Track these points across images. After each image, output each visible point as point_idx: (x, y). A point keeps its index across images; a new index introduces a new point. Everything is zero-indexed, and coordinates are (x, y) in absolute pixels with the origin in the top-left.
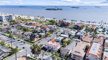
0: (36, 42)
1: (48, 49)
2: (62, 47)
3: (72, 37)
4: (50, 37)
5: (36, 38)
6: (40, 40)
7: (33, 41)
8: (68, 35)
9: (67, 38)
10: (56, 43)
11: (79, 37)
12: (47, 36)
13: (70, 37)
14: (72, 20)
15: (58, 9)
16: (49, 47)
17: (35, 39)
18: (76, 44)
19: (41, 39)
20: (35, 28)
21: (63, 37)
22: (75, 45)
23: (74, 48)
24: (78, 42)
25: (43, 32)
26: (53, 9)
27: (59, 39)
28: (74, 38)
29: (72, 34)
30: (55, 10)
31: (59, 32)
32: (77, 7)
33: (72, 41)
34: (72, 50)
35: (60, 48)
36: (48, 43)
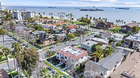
0: (45, 46)
1: (62, 62)
2: (91, 59)
3: (115, 43)
4: (73, 41)
5: (48, 41)
6: (54, 44)
7: (41, 45)
8: (108, 39)
9: (105, 44)
10: (80, 51)
11: (131, 45)
12: (69, 39)
13: (112, 43)
14: (116, 21)
15: (97, 10)
16: (64, 57)
17: (46, 41)
18: (125, 56)
19: (57, 43)
20: (54, 27)
21: (97, 41)
22: (122, 59)
23: (118, 65)
24: (130, 54)
25: (62, 33)
26: (90, 10)
27: (88, 44)
28: (120, 46)
29: (116, 39)
30: (93, 10)
31: (91, 34)
32: (126, 8)
33: (115, 51)
34: (114, 69)
35: (85, 62)
36: (64, 49)
